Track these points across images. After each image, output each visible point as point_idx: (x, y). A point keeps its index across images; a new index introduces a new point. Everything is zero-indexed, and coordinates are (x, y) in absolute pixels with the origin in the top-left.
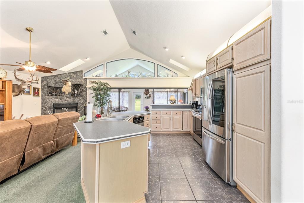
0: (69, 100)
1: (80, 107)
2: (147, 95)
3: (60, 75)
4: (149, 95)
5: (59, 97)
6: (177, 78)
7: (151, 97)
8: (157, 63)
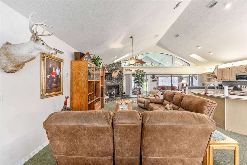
0: (115, 83)
1: (120, 88)
2: (153, 79)
3: (111, 65)
4: (154, 79)
5: (110, 81)
6: (189, 67)
7: (156, 80)
8: (175, 56)
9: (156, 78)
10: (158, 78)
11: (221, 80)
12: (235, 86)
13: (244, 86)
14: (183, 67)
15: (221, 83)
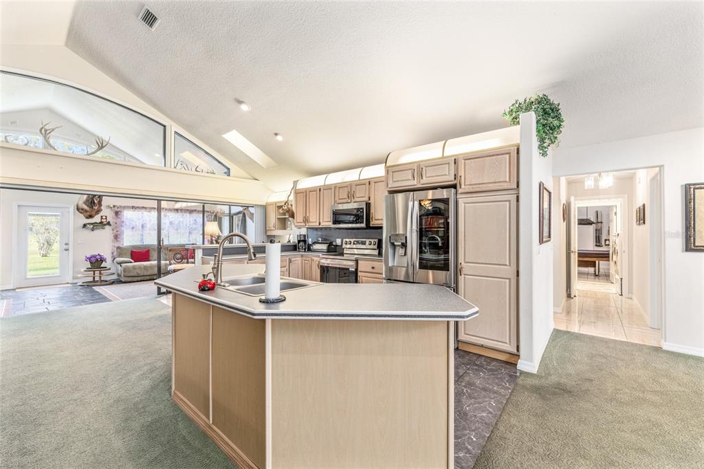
2: (91, 217)
6: (228, 177)
7: (109, 223)
8: (173, 127)
9: (106, 212)
10: (117, 213)
11: (303, 224)
12: (333, 239)
13: (351, 240)
14: (210, 175)
15: (303, 231)
